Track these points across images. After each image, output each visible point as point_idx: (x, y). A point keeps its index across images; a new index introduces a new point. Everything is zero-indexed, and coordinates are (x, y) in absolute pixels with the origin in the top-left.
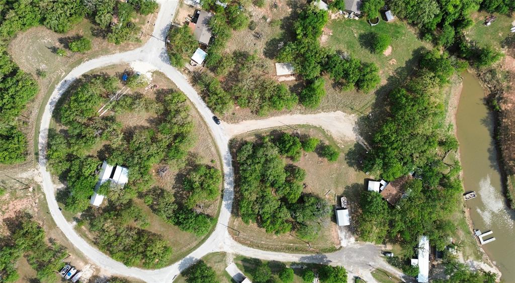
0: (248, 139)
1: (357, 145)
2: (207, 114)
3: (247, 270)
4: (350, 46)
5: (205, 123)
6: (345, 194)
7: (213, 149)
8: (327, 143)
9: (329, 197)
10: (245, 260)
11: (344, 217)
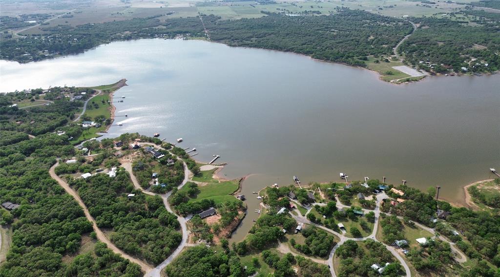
0: (320, 258)
1: (281, 242)
2: (332, 270)
3: (339, 230)
4: (265, 268)
5: (334, 268)
6: (294, 233)
7: (335, 260)
8: (292, 247)
9: (300, 235)
10: (338, 232)
11: (299, 228)
